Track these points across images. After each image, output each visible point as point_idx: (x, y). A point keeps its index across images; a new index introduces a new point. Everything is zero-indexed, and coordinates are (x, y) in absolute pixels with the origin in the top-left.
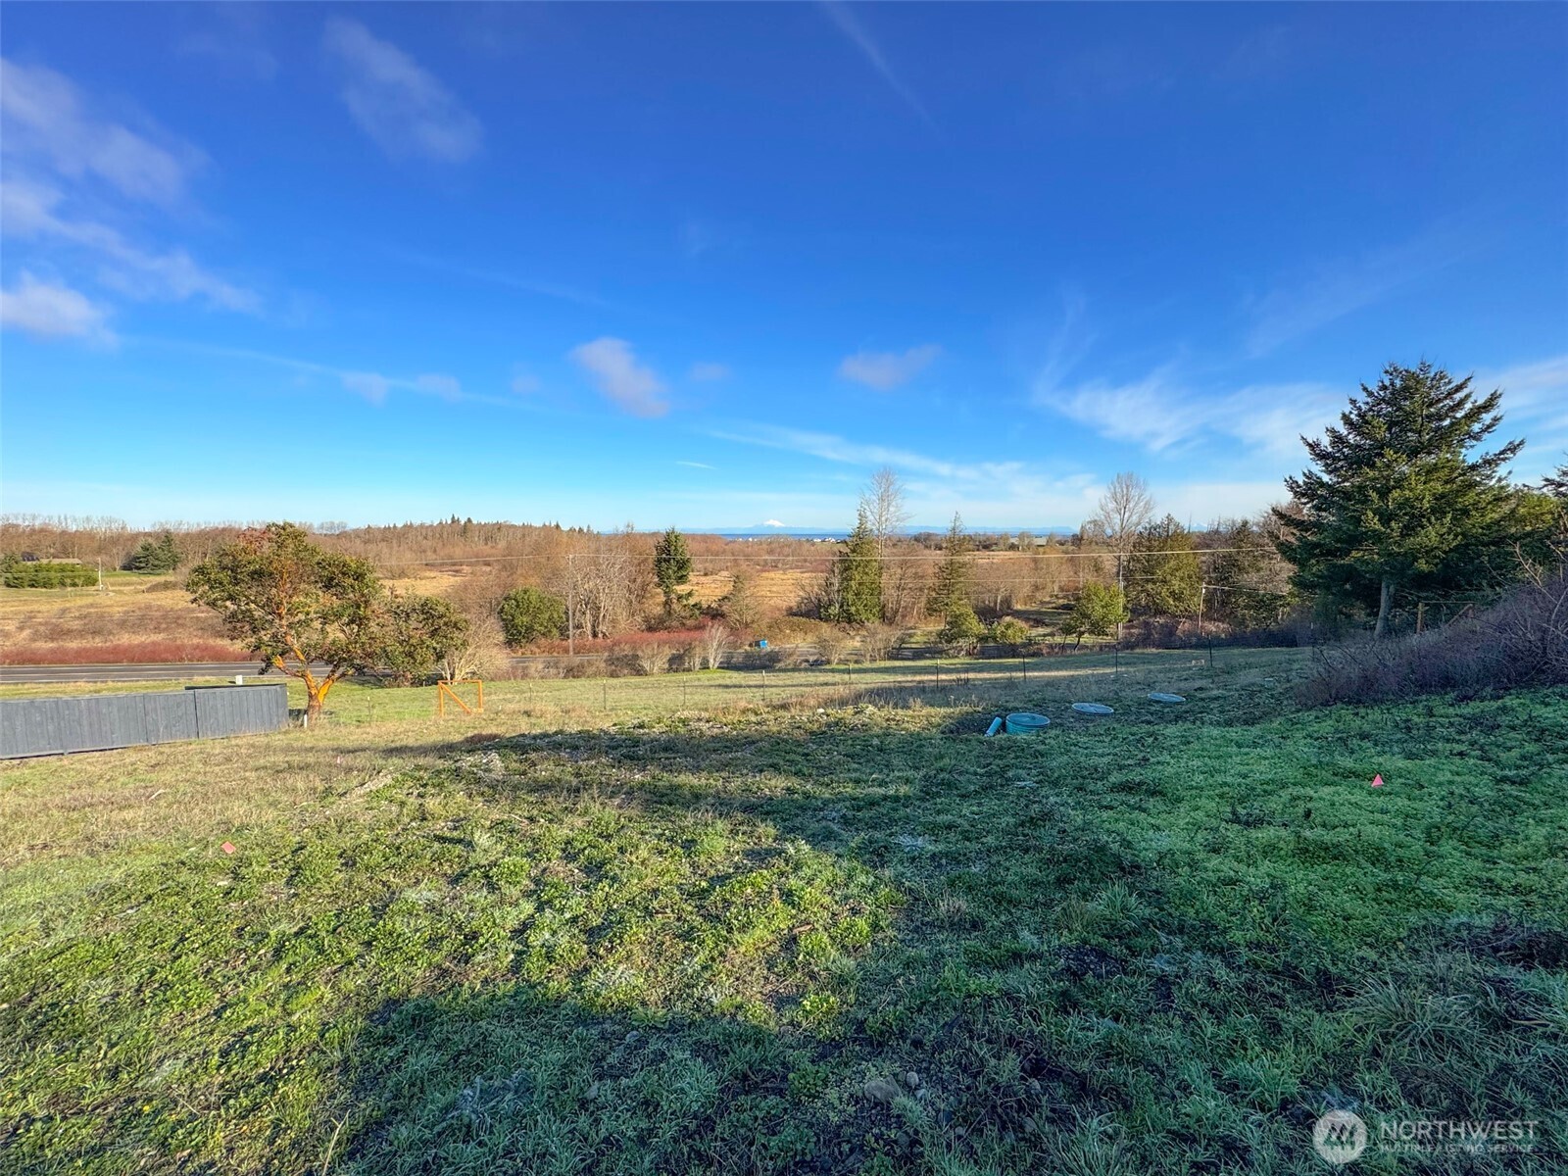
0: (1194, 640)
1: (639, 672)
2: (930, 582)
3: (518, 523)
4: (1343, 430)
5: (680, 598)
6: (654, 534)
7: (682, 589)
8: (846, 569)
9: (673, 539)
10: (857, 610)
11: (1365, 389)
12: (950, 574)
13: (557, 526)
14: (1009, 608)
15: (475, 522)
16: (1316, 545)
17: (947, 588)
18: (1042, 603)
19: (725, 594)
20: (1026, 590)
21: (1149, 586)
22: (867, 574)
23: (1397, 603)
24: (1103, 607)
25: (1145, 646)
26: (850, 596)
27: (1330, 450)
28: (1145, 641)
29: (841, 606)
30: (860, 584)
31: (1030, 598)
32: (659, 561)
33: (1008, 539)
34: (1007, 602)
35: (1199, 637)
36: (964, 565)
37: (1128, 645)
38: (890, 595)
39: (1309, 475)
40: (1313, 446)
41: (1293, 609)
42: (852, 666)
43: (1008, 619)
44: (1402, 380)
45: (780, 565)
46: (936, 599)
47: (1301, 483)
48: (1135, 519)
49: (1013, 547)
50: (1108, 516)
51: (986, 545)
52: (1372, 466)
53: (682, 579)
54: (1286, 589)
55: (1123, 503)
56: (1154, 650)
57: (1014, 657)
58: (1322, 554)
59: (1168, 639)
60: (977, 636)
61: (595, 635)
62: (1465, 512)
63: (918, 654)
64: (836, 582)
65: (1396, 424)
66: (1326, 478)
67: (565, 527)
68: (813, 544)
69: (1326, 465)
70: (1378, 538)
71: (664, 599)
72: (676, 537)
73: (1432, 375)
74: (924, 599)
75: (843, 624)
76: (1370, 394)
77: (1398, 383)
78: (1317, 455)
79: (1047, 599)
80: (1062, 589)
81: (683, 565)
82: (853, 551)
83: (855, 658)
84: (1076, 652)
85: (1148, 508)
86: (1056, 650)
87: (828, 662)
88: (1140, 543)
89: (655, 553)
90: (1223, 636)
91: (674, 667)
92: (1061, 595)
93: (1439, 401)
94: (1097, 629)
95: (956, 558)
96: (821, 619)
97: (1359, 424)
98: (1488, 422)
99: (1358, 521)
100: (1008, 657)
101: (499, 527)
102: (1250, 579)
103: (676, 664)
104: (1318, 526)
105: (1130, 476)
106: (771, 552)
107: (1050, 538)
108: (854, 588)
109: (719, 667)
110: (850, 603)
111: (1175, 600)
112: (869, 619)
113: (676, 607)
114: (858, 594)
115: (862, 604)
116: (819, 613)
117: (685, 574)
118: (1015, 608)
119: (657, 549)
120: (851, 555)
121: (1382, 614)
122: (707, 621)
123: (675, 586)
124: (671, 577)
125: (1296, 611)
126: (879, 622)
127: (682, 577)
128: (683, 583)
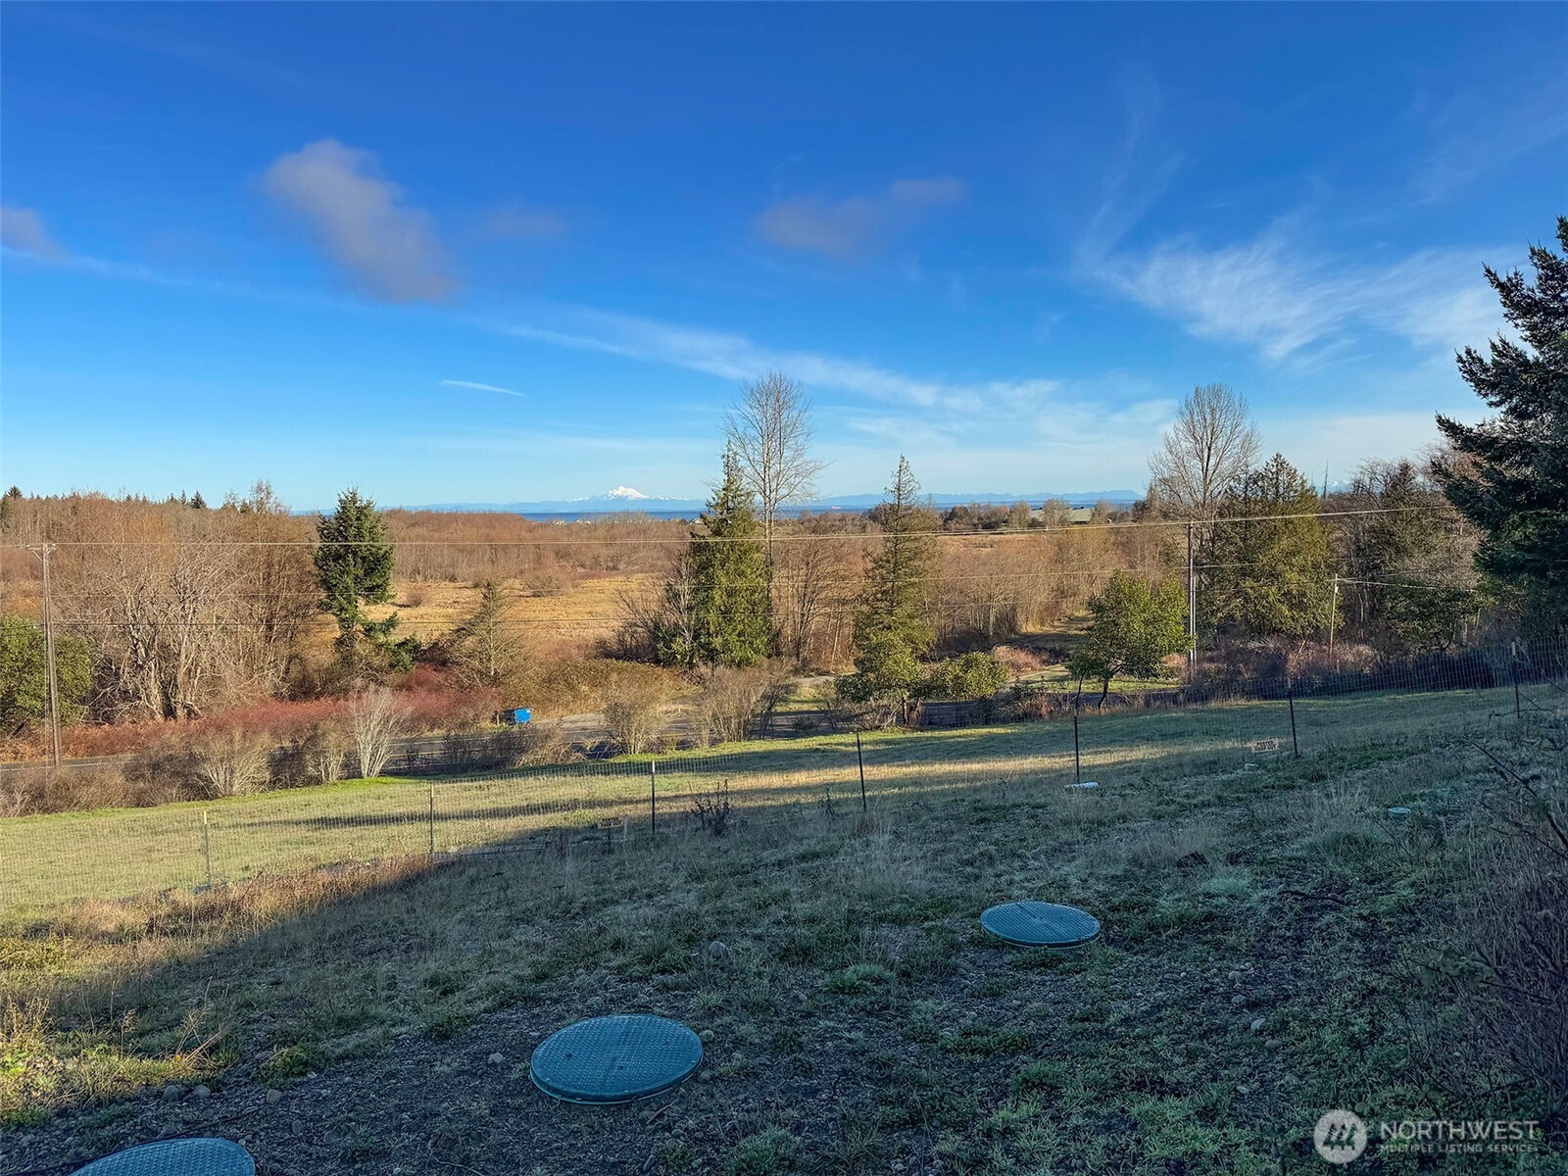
0: (1318, 681)
1: (203, 791)
2: (859, 587)
5: (369, 630)
7: (378, 613)
8: (704, 567)
9: (353, 513)
10: (726, 643)
12: (893, 564)
13: (198, 503)
14: (1012, 630)
16: (1520, 485)
17: (889, 596)
18: (1072, 620)
19: (464, 619)
21: (1249, 583)
22: (742, 574)
24: (1146, 623)
25: (1227, 695)
26: (712, 617)
27: (1539, 295)
28: (1228, 686)
29: (696, 637)
30: (730, 595)
31: (1050, 611)
32: (325, 557)
33: (1025, 511)
34: (1008, 620)
35: (1327, 676)
36: (917, 555)
37: (1196, 693)
38: (787, 613)
39: (1502, 349)
41: (1485, 617)
43: (1002, 652)
45: (622, 566)
47: (1488, 360)
48: (1227, 467)
50: (1181, 464)
51: (990, 522)
53: (375, 592)
54: (1470, 579)
55: (1206, 439)
56: (1242, 703)
57: (987, 723)
58: (1530, 505)
59: (1270, 682)
60: (913, 686)
61: (169, 712)
63: (803, 726)
64: (684, 588)
66: (1532, 353)
67: (214, 502)
69: (1532, 328)
71: (338, 634)
72: (360, 510)
74: (849, 620)
78: (1515, 306)
81: (375, 565)
82: (717, 533)
86: (1066, 708)
87: (624, 749)
88: (1231, 508)
89: (318, 543)
90: (1367, 670)
91: (285, 776)
94: (1141, 663)
96: (657, 662)
100: (976, 725)
102: (1415, 566)
104: (1521, 449)
105: (1217, 392)
107: (1097, 508)
108: (718, 601)
109: (383, 773)
110: (712, 629)
111: (1291, 607)
112: (748, 659)
113: (362, 648)
114: (726, 613)
115: (734, 630)
116: (655, 649)
117: (380, 582)
118: (1024, 631)
119: (323, 535)
120: (713, 540)
122: (426, 673)
123: (362, 607)
124: (351, 590)
126: (766, 663)
127: (372, 588)
128: (377, 599)
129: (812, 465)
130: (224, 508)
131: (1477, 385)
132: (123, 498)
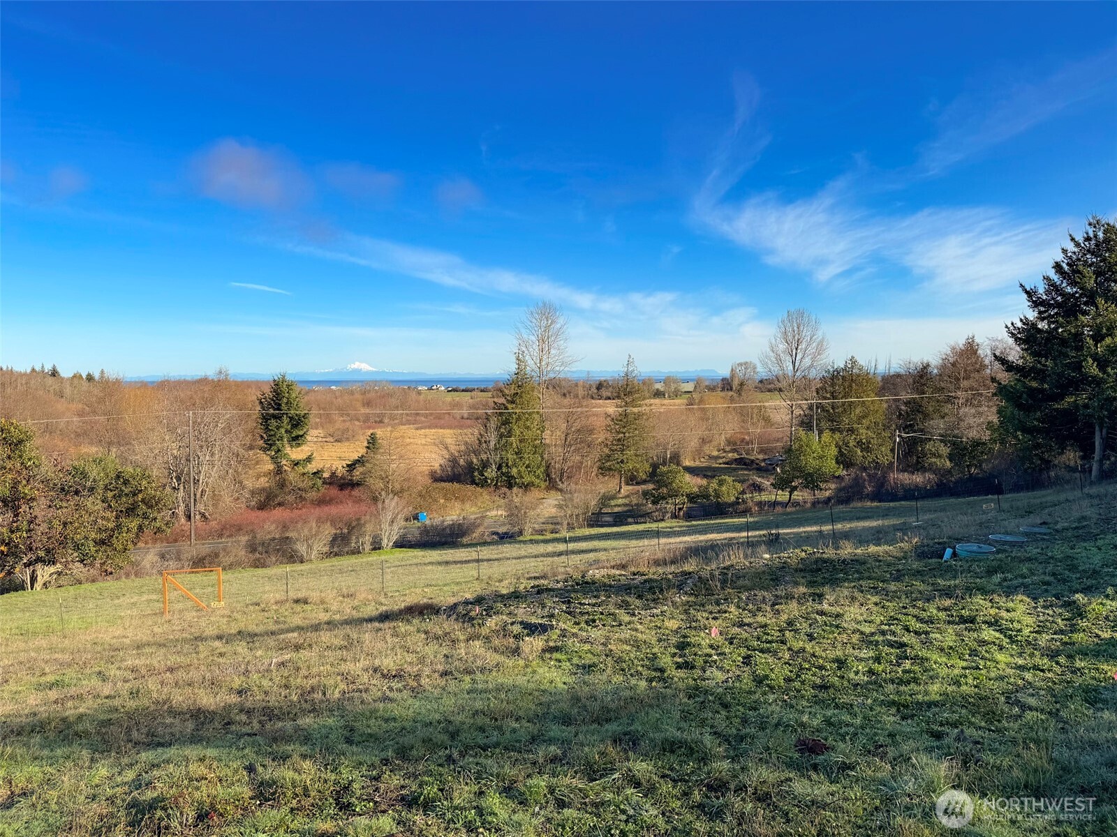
2: (601, 437)
5: (297, 464)
6: (257, 384)
7: (296, 454)
8: (504, 424)
9: (284, 388)
10: (519, 472)
12: (623, 422)
17: (621, 444)
18: (711, 457)
19: (355, 456)
20: (694, 443)
22: (528, 428)
24: (816, 459)
26: (511, 456)
27: (1045, 298)
29: (499, 468)
30: (521, 441)
31: (698, 453)
32: (266, 419)
36: (639, 416)
38: (556, 453)
39: (1025, 321)
40: (1031, 295)
42: (549, 536)
44: (1105, 232)
46: (609, 456)
47: (1020, 327)
48: (807, 361)
49: (658, 394)
52: (1084, 312)
53: (296, 440)
55: (794, 344)
58: (1044, 400)
60: (688, 496)
61: (190, 517)
63: (620, 520)
64: (492, 439)
65: (1104, 273)
66: (1042, 324)
69: (1041, 312)
70: (1095, 382)
71: (271, 467)
72: (288, 386)
74: (594, 457)
75: (504, 490)
76: (1077, 245)
77: (1100, 235)
78: (1033, 302)
79: (715, 453)
80: (729, 442)
81: (297, 422)
82: (513, 402)
83: (551, 527)
84: (789, 509)
85: (820, 349)
86: (766, 508)
87: (521, 534)
89: (259, 408)
90: (932, 486)
92: (728, 449)
94: (812, 480)
95: (630, 410)
96: (475, 484)
97: (1070, 272)
99: (1078, 367)
103: (342, 544)
104: (1037, 372)
107: (698, 382)
108: (514, 445)
110: (510, 463)
111: (861, 450)
112: (532, 483)
113: (292, 476)
114: (518, 453)
115: (524, 464)
116: (473, 477)
117: (301, 433)
118: (684, 465)
119: (261, 403)
120: (509, 406)
121: (1097, 456)
122: (334, 491)
123: (288, 450)
124: (281, 438)
125: (996, 458)
126: (543, 485)
127: (297, 438)
128: (299, 445)
129: (571, 358)
131: (1016, 340)
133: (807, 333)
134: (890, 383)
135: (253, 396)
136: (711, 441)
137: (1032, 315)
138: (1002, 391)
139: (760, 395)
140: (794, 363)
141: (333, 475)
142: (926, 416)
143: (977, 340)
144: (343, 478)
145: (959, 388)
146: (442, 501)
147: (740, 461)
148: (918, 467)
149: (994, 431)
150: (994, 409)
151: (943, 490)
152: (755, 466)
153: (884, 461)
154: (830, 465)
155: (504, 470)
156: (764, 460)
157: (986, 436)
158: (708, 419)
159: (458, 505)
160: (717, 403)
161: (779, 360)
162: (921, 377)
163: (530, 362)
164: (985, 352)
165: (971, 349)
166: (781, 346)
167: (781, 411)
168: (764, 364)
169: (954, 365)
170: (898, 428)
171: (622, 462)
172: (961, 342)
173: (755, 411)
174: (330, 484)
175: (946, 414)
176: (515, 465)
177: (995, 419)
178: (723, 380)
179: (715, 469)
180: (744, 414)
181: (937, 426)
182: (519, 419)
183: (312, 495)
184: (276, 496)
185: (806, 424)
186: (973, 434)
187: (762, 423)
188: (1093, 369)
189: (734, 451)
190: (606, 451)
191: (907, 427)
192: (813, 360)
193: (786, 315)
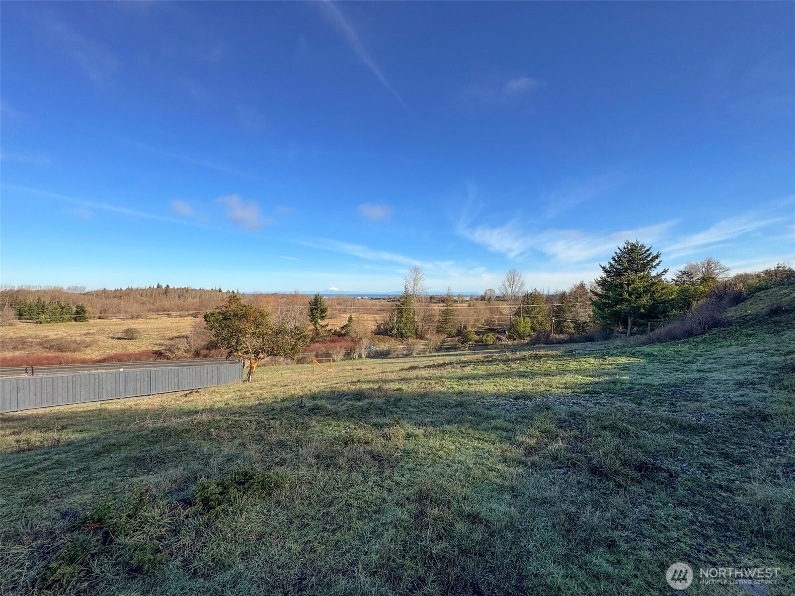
2: (437, 318)
3: (198, 288)
4: (613, 263)
5: (323, 327)
7: (323, 323)
8: (400, 313)
10: (405, 332)
11: (619, 248)
12: (446, 313)
13: (220, 291)
15: (171, 287)
16: (606, 303)
17: (446, 321)
18: (479, 327)
19: (344, 324)
20: (472, 322)
22: (409, 315)
23: (634, 324)
24: (523, 328)
25: (540, 343)
26: (402, 325)
27: (609, 269)
29: (398, 330)
30: (406, 319)
31: (474, 326)
32: (312, 310)
36: (453, 310)
37: (532, 343)
38: (419, 324)
39: (602, 278)
40: (603, 268)
44: (631, 246)
45: (347, 311)
46: (440, 326)
48: (517, 290)
49: (456, 301)
52: (623, 275)
53: (322, 318)
55: (512, 282)
56: (543, 345)
58: (609, 307)
60: (475, 341)
62: (654, 292)
63: (448, 350)
64: (395, 318)
65: (631, 261)
66: (608, 279)
67: (224, 291)
68: (358, 300)
69: (608, 275)
70: (627, 300)
71: (313, 327)
72: (320, 297)
73: (640, 245)
75: (399, 338)
76: (621, 250)
77: (629, 247)
78: (604, 271)
79: (480, 326)
80: (485, 321)
81: (323, 311)
82: (403, 304)
85: (522, 285)
86: (503, 346)
88: (524, 300)
89: (309, 306)
90: (566, 339)
91: (347, 357)
92: (485, 324)
93: (642, 254)
94: (521, 337)
95: (448, 308)
96: (388, 336)
97: (618, 259)
98: (658, 262)
99: (621, 295)
101: (187, 290)
104: (607, 297)
105: (514, 271)
106: (339, 304)
107: (472, 297)
108: (404, 321)
109: (366, 357)
110: (402, 328)
111: (539, 325)
112: (411, 336)
113: (321, 331)
114: (405, 324)
115: (407, 328)
116: (388, 333)
117: (324, 315)
118: (470, 330)
119: (310, 303)
120: (402, 306)
121: (629, 328)
122: (336, 338)
123: (319, 321)
124: (317, 317)
125: (592, 329)
126: (415, 337)
127: (323, 317)
128: (323, 319)
130: (227, 292)
132: (199, 288)
133: (517, 278)
134: (550, 299)
135: (307, 301)
136: (479, 321)
137: (604, 275)
138: (594, 303)
139: (498, 302)
140: (512, 290)
141: (335, 331)
142: (564, 312)
143: (585, 282)
144: (339, 332)
145: (577, 301)
146: (377, 342)
147: (490, 329)
148: (561, 332)
149: (591, 318)
150: (591, 310)
151: (571, 341)
152: (496, 331)
153: (548, 329)
154: (528, 330)
155: (400, 331)
156: (500, 329)
157: (588, 320)
158: (477, 312)
159: (383, 343)
160: (481, 306)
161: (506, 288)
162: (563, 297)
163: (410, 289)
164: (588, 287)
165: (582, 286)
166: (507, 283)
167: (506, 309)
168: (500, 290)
169: (575, 292)
170: (553, 316)
171: (446, 328)
172: (578, 283)
173: (496, 309)
174: (334, 334)
175: (572, 312)
176: (404, 329)
177: (591, 313)
178: (482, 296)
179: (480, 332)
180: (492, 311)
181: (569, 316)
182: (406, 311)
183: (328, 338)
184: (315, 338)
185: (518, 313)
186: (583, 319)
187: (499, 314)
188: (627, 296)
189: (487, 325)
190: (440, 324)
191: (557, 316)
192: (519, 289)
193: (508, 271)
